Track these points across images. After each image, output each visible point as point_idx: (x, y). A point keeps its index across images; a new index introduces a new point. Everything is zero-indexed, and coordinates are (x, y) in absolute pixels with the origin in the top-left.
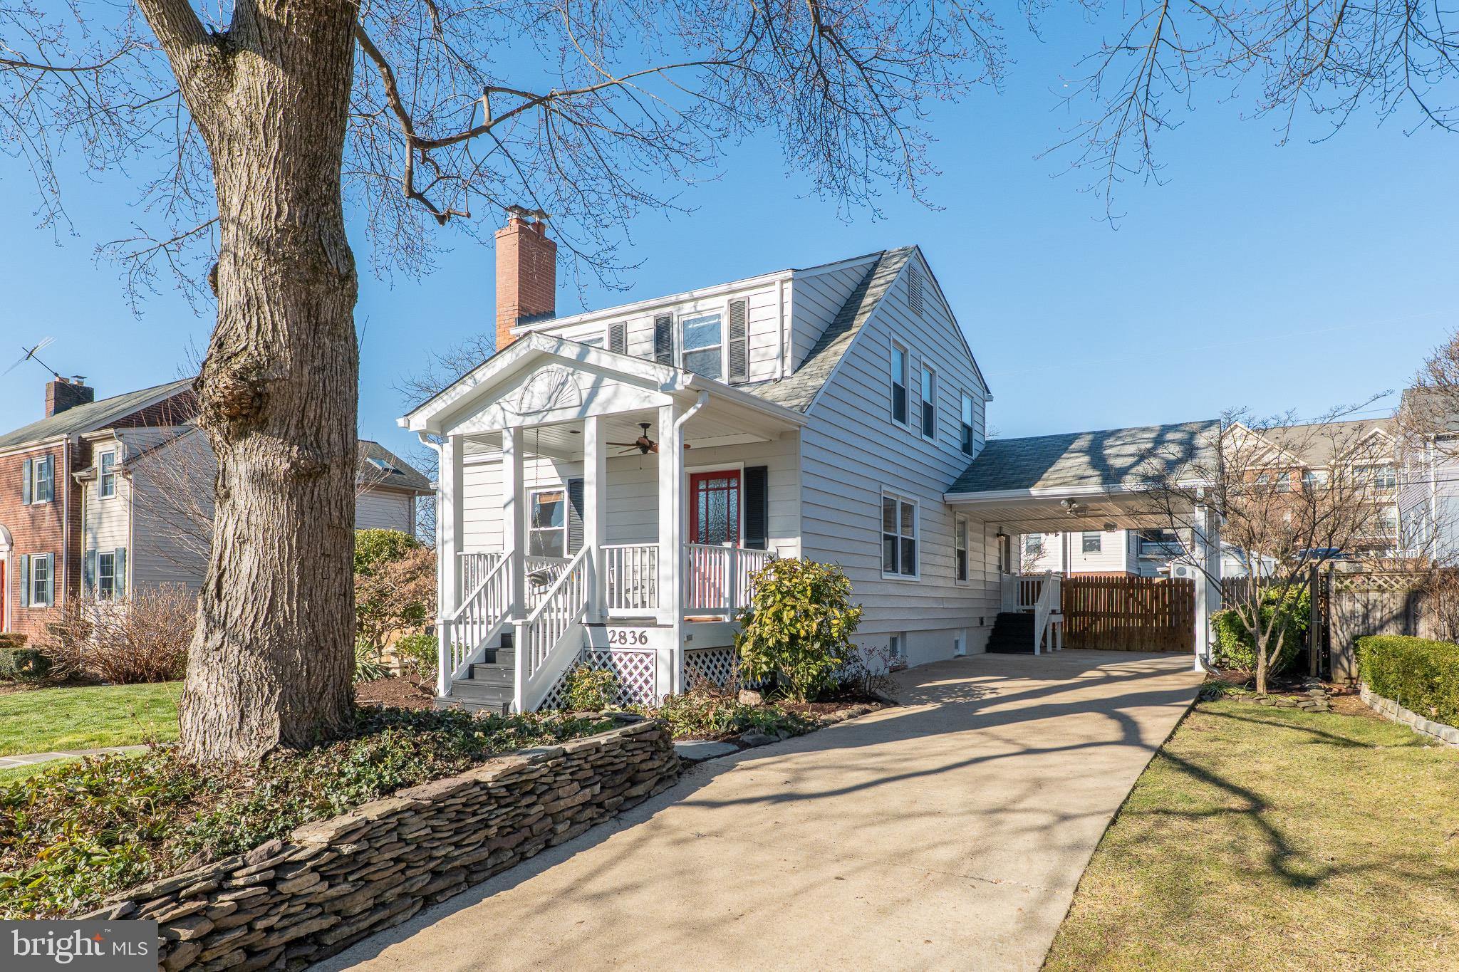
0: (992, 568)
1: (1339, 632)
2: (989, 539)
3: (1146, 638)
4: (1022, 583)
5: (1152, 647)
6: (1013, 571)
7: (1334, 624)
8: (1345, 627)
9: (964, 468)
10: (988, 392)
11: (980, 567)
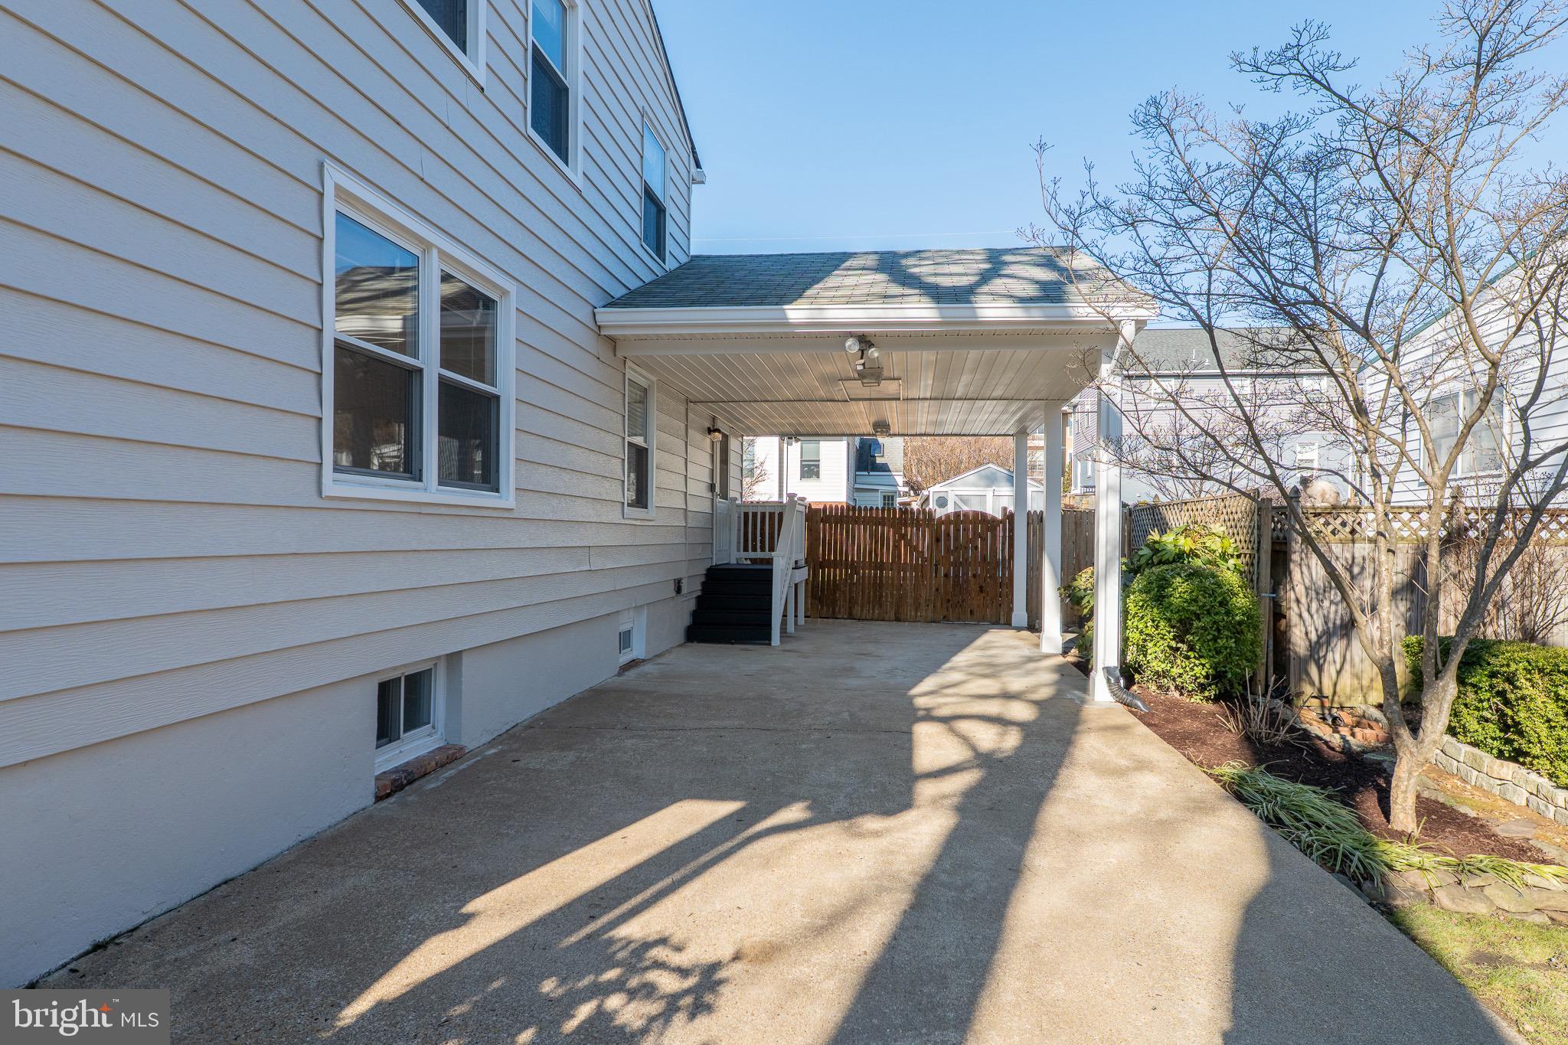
0: (698, 488)
1: (1305, 615)
2: (695, 436)
3: (922, 601)
4: (746, 515)
5: (930, 615)
6: (732, 494)
7: (1298, 601)
8: (1314, 606)
9: (648, 278)
10: (698, 165)
11: (678, 483)
